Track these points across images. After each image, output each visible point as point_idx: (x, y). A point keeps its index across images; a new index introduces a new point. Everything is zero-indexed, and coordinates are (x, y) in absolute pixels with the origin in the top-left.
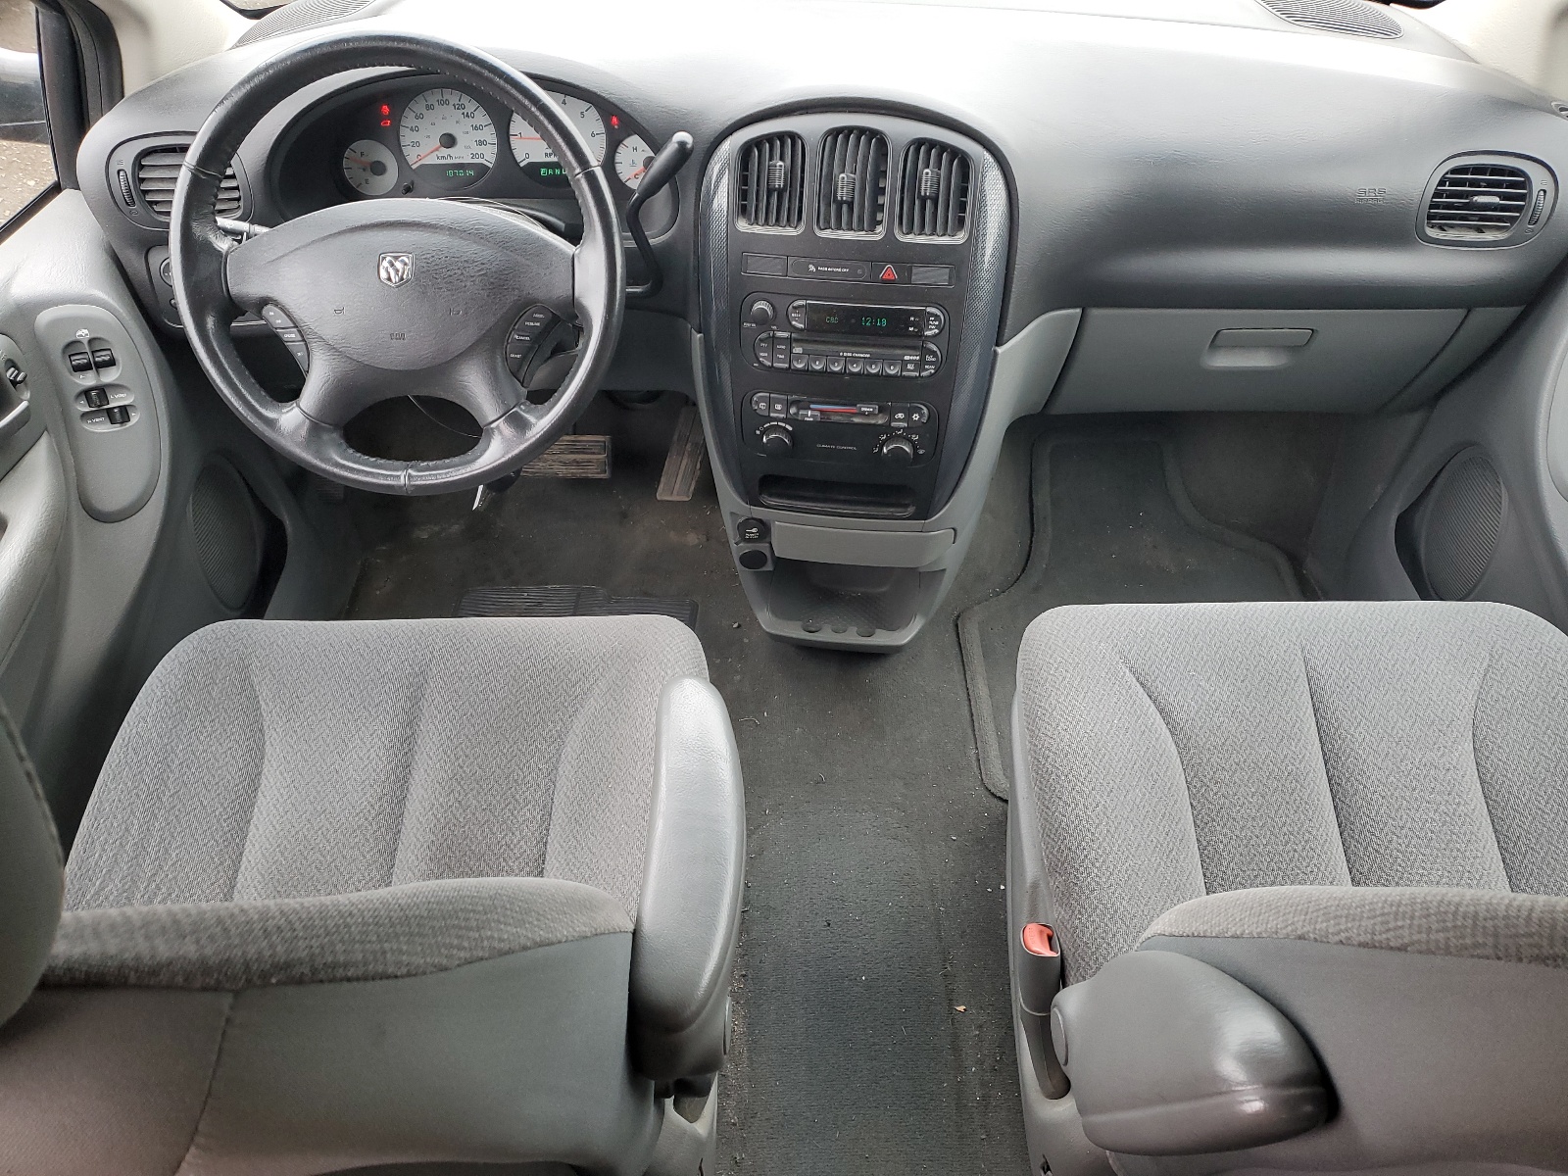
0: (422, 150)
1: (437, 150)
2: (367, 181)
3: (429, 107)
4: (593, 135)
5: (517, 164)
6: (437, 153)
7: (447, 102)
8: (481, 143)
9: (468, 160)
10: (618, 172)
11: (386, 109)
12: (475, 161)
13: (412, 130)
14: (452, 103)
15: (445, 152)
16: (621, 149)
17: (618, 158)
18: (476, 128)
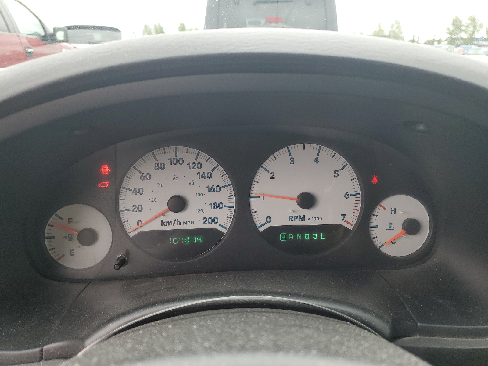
0: (144, 216)
1: (163, 214)
2: (71, 253)
3: (159, 167)
4: (347, 196)
5: (256, 228)
6: (163, 218)
7: (180, 161)
8: (215, 206)
9: (199, 225)
10: (373, 236)
11: (106, 169)
12: (208, 226)
13: (135, 192)
14: (186, 162)
15: (172, 216)
16: (378, 211)
17: (374, 221)
18: (211, 189)
